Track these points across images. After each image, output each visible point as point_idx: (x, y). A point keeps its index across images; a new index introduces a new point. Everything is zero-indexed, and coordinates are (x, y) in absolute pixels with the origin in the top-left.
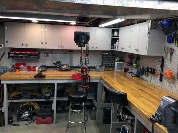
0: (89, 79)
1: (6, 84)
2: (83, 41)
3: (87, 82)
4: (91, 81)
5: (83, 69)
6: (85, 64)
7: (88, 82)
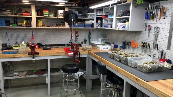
0: (79, 54)
1: (1, 62)
2: (72, 19)
3: (77, 57)
4: (81, 56)
5: (73, 46)
6: (75, 40)
7: (79, 57)
